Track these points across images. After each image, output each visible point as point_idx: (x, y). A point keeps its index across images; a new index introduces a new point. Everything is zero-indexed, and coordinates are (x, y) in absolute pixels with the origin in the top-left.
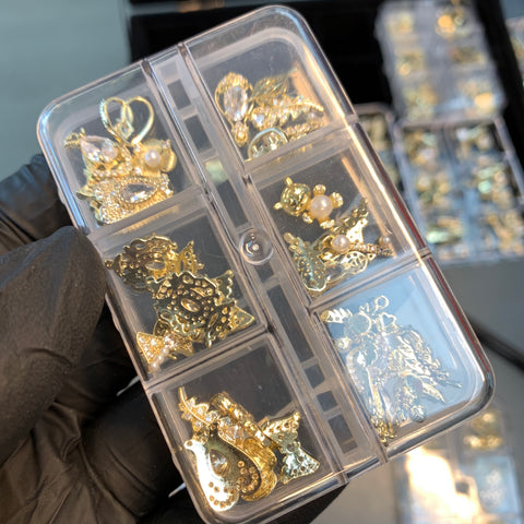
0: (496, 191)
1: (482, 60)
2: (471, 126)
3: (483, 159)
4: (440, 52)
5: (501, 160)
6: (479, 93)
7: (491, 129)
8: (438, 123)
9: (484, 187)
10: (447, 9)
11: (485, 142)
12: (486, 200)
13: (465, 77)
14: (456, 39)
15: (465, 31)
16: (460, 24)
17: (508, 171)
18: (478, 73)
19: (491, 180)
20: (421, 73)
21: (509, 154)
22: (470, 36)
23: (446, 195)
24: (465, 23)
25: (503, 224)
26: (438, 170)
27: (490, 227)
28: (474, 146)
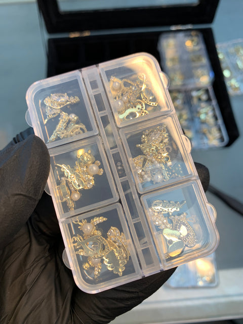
0: (208, 118)
1: (205, 61)
2: (198, 89)
3: (203, 105)
4: (185, 57)
5: (210, 105)
6: (202, 75)
7: (207, 91)
8: (183, 88)
9: (203, 117)
10: (190, 38)
11: (204, 97)
12: (203, 122)
13: (197, 68)
14: (194, 52)
15: (197, 48)
16: (195, 44)
17: (214, 110)
18: (202, 67)
19: (206, 114)
20: (177, 66)
21: (214, 102)
22: (200, 50)
23: (186, 120)
24: (198, 44)
25: (210, 133)
26: (182, 109)
27: (204, 134)
28: (199, 99)
